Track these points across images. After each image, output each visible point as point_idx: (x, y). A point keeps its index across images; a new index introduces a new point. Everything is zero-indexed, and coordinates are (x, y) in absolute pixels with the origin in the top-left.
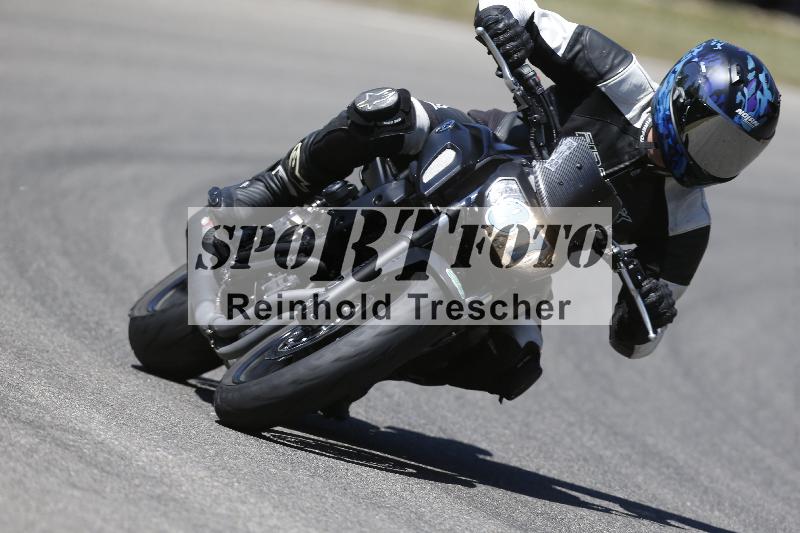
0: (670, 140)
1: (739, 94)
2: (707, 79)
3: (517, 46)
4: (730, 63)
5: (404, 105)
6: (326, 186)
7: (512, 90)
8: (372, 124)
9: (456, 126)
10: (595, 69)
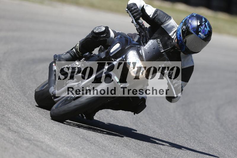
0: (181, 42)
1: (200, 28)
2: (191, 24)
3: (137, 14)
4: (197, 20)
5: (107, 31)
6: (84, 54)
7: (136, 27)
8: (98, 36)
9: (121, 37)
10: (160, 21)
